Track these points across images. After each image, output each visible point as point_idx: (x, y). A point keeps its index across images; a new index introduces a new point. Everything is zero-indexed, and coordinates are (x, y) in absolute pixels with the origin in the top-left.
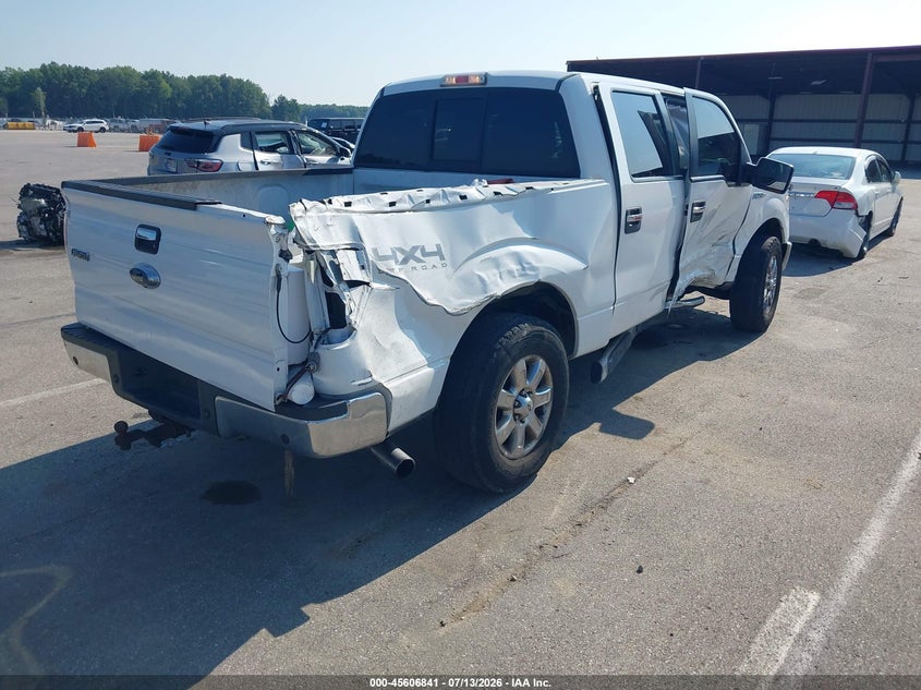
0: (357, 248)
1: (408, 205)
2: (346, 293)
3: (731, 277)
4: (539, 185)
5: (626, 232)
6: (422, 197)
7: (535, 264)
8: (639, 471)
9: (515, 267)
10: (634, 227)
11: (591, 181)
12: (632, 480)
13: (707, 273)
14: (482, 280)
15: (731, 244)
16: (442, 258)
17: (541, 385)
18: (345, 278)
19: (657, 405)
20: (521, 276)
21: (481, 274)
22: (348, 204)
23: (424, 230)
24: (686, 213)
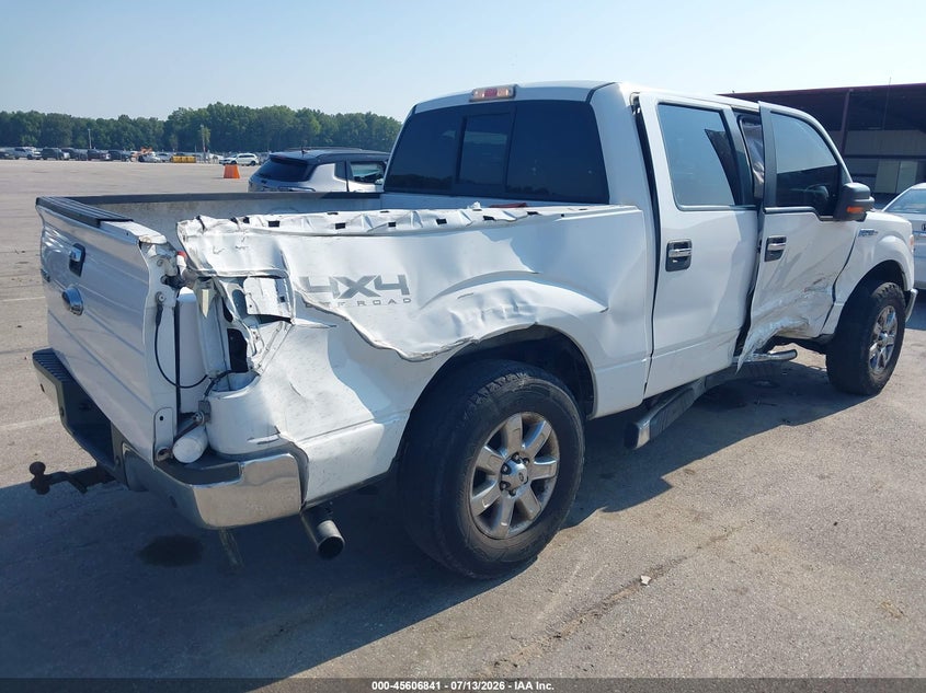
0: (278, 276)
1: (364, 228)
2: (250, 331)
3: (830, 328)
4: (546, 211)
5: (668, 269)
6: (385, 219)
7: (532, 303)
8: (660, 568)
9: (504, 306)
10: (681, 263)
11: (618, 207)
12: (645, 580)
13: (798, 323)
14: (456, 320)
15: (830, 289)
16: (405, 291)
17: (543, 454)
18: (250, 311)
19: (710, 481)
20: (513, 316)
21: (456, 313)
22: (275, 224)
23: (384, 257)
24: (759, 250)
